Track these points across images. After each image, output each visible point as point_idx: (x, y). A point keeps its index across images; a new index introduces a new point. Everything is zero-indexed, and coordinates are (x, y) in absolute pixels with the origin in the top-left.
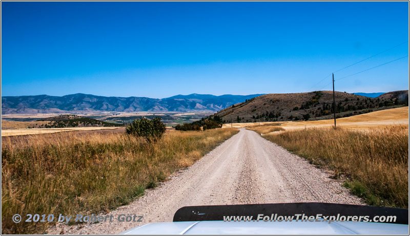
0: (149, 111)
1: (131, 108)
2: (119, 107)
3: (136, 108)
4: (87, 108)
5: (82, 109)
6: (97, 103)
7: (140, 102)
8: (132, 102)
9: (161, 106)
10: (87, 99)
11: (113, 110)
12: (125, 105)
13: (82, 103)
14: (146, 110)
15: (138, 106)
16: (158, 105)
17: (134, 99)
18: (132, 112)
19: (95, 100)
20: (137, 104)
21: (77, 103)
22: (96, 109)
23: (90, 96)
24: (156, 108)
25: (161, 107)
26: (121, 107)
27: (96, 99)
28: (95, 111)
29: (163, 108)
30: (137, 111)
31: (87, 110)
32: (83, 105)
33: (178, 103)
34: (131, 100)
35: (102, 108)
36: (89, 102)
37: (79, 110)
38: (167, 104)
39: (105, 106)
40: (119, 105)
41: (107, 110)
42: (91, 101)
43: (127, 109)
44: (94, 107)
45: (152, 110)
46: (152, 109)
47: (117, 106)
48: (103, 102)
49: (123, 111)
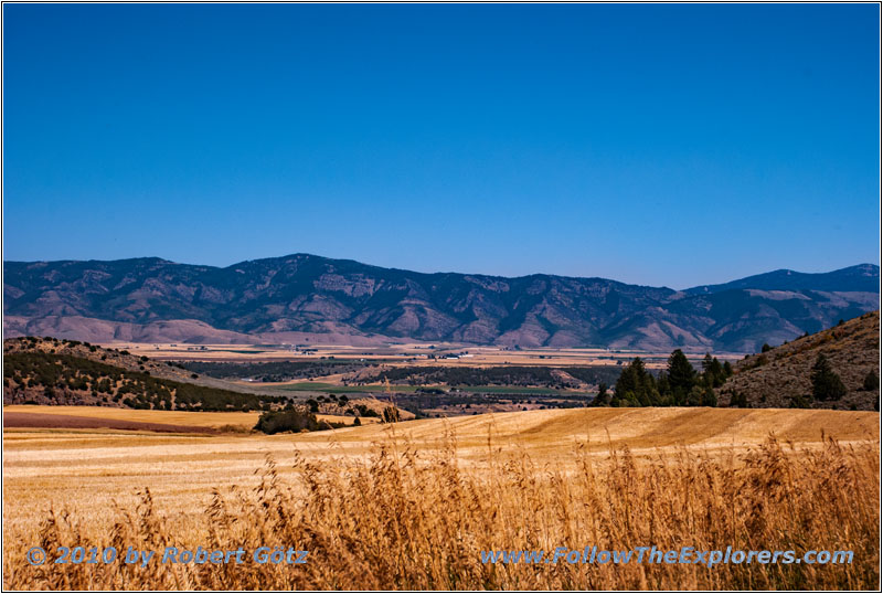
0: (615, 345)
1: (531, 331)
2: (475, 324)
3: (551, 329)
4: (329, 325)
5: (307, 329)
6: (375, 302)
7: (576, 301)
8: (538, 299)
9: (683, 325)
10: (335, 282)
11: (448, 337)
12: (504, 313)
13: (310, 300)
14: (602, 338)
15: (567, 322)
16: (659, 319)
17: (549, 286)
18: (532, 346)
19: (371, 287)
20: (562, 309)
21: (286, 299)
22: (369, 328)
23: (348, 268)
24: (652, 331)
25: (677, 331)
26: (483, 325)
27: (371, 282)
28: (362, 338)
29: (687, 335)
30: (562, 345)
31: (327, 331)
32: (310, 308)
33: (766, 312)
34: (533, 291)
35: (397, 326)
36: (340, 296)
37: (295, 329)
38: (711, 314)
39: (410, 318)
40: (477, 312)
41: (417, 334)
42: (348, 290)
43: (512, 336)
44: (360, 320)
45: (632, 344)
46: (630, 338)
47: (468, 317)
48: (404, 294)
49: (491, 343)
